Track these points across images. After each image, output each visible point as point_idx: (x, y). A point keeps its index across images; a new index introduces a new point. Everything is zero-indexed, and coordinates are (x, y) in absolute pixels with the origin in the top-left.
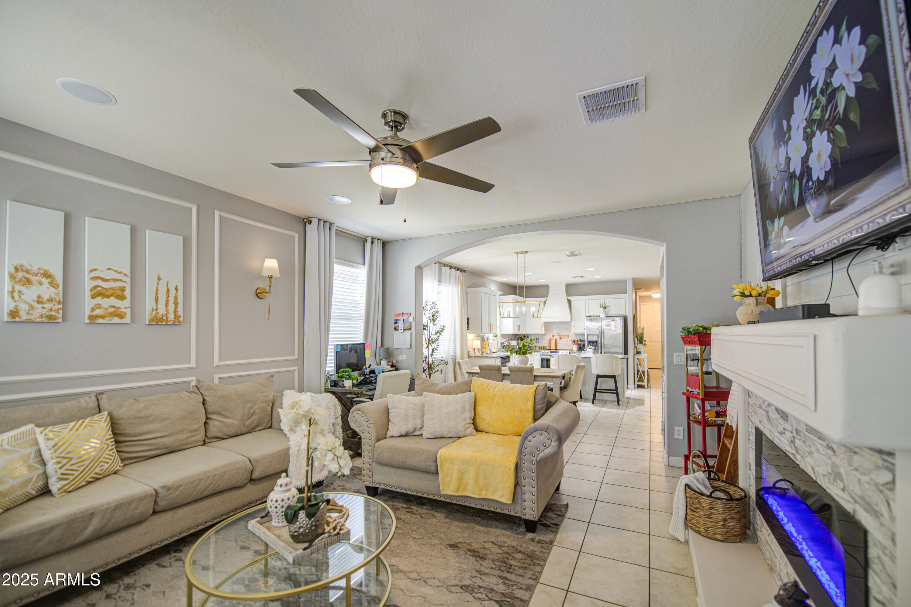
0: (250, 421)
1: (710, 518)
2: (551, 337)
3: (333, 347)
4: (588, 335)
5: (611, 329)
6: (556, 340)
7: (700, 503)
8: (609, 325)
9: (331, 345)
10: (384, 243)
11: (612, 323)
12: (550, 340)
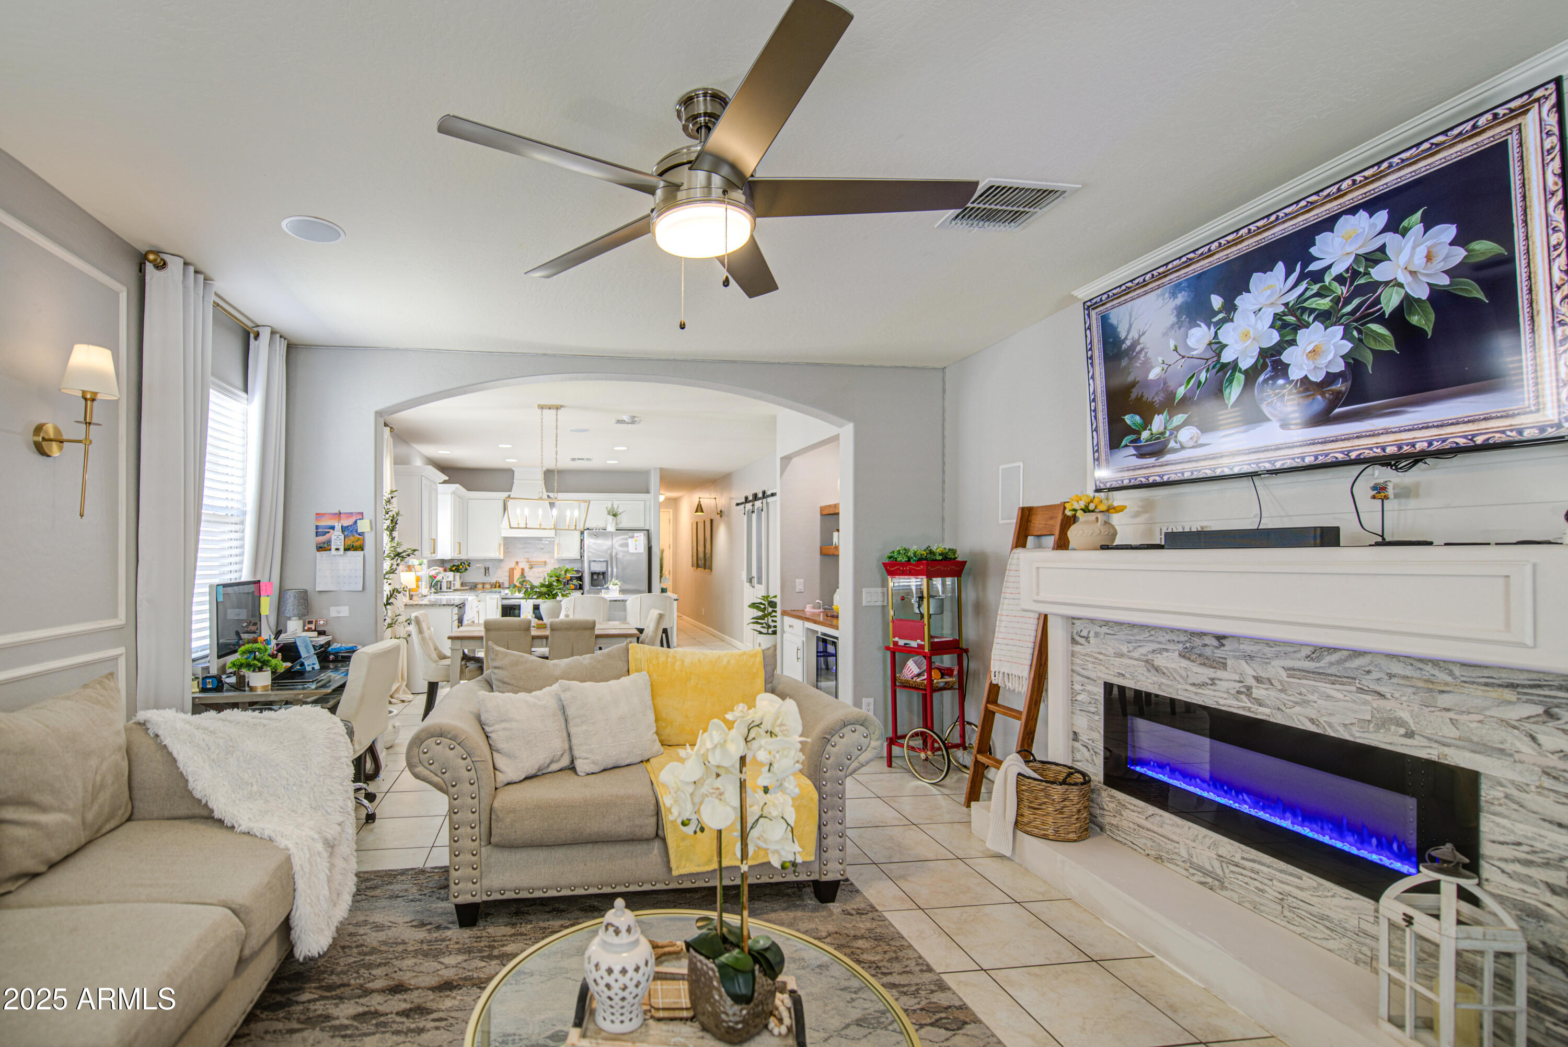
0: (96, 807)
1: (1062, 813)
2: (513, 565)
3: (207, 590)
4: (590, 562)
5: (628, 552)
6: (523, 570)
7: (1048, 796)
8: (626, 545)
9: (202, 585)
10: (292, 348)
11: (630, 540)
12: (512, 571)
